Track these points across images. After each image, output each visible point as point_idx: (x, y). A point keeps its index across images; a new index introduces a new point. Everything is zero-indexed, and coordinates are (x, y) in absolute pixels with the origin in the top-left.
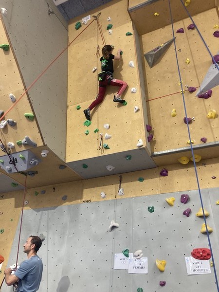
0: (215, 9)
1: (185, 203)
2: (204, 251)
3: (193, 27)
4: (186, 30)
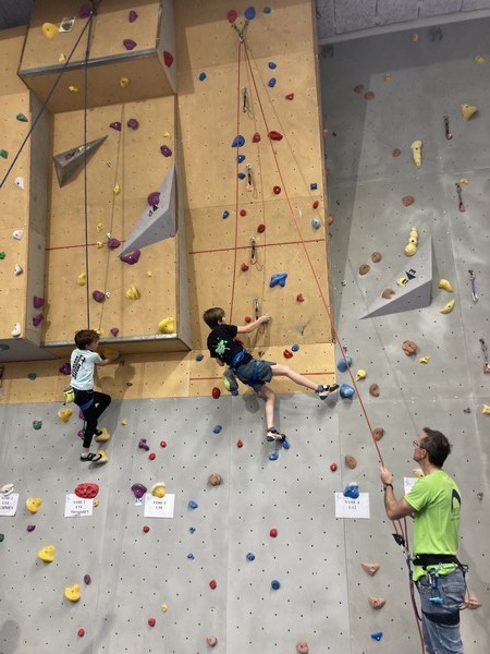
0: (173, 97)
2: (89, 488)
3: (134, 124)
4: (125, 127)
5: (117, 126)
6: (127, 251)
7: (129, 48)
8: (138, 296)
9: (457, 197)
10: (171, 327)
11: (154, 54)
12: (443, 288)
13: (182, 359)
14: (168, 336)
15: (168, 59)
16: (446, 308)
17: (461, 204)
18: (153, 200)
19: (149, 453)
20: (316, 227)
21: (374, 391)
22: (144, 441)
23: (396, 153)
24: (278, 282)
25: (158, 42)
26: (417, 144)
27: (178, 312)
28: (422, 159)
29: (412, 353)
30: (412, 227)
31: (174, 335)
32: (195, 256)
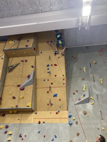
0: (35, 56)
1: (7, 128)
3: (26, 61)
4: (24, 61)
5: (23, 61)
6: (22, 87)
7: (26, 47)
8: (23, 98)
9: (93, 79)
10: (30, 106)
11: (32, 48)
12: (91, 99)
13: (32, 113)
14: (29, 108)
15: (34, 49)
16: (92, 103)
17: (94, 81)
18: (29, 77)
19: (22, 138)
20: (64, 84)
21: (77, 123)
22: (21, 135)
23: (80, 69)
24: (55, 96)
25: (33, 46)
26: (85, 68)
27: (32, 102)
28: (86, 71)
29: (85, 114)
30: (84, 85)
31: (31, 108)
32: (37, 89)
